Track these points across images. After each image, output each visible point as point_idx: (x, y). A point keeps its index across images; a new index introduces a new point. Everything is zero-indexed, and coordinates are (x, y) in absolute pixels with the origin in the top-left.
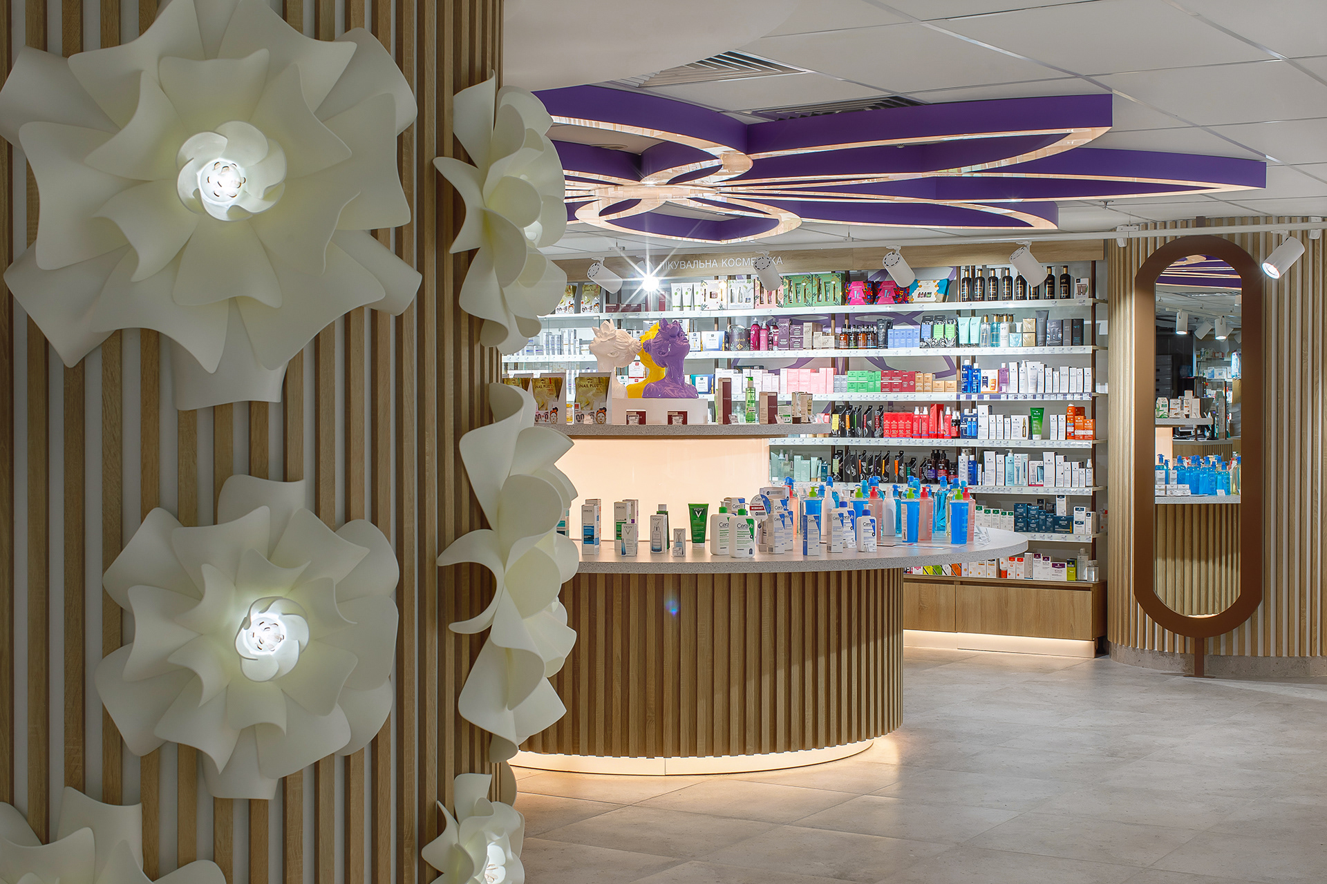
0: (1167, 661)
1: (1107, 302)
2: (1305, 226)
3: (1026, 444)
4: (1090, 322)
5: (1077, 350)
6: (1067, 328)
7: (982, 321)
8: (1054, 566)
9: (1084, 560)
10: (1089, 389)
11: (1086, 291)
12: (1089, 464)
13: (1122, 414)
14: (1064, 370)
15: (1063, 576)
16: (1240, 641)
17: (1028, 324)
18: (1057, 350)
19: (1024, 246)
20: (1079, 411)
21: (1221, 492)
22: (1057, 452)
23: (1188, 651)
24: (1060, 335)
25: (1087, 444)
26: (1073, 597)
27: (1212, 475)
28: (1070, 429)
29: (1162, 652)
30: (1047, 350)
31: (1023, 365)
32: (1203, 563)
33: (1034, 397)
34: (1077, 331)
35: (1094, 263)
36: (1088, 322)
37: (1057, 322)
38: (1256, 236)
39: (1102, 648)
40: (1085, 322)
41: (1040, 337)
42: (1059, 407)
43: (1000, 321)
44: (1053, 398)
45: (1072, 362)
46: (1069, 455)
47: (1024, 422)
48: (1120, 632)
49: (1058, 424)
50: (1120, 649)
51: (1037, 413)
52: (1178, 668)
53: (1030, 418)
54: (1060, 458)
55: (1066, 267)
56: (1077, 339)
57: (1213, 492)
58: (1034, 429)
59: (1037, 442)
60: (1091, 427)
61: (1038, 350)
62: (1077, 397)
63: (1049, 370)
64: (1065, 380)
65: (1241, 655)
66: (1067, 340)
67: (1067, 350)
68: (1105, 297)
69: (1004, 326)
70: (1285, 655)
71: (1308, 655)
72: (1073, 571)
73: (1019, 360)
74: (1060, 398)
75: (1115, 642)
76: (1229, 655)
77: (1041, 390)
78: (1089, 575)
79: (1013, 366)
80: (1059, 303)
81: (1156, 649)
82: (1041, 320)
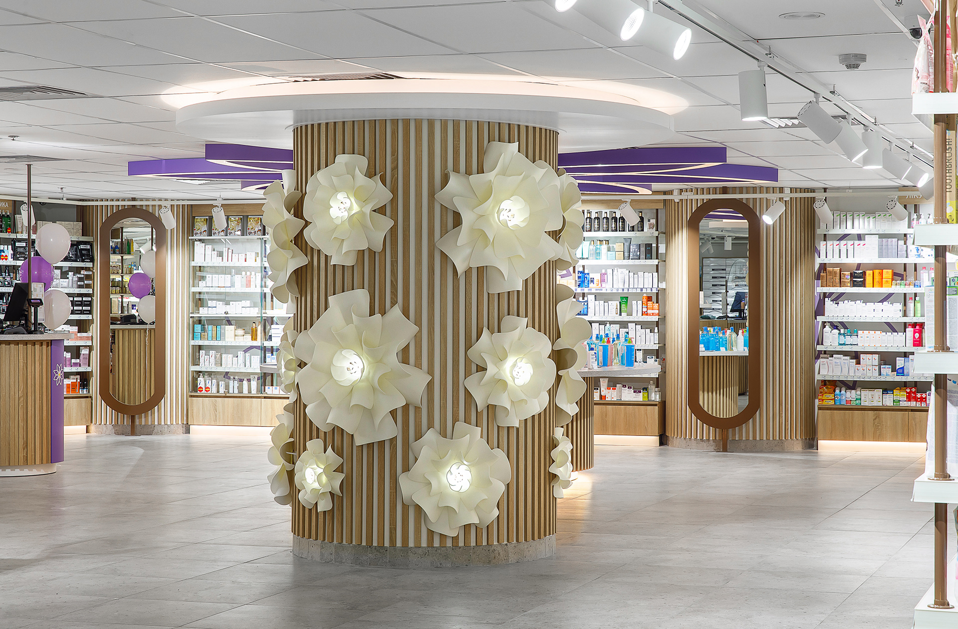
0: (705, 444)
1: (665, 233)
2: (781, 195)
3: (618, 318)
4: (655, 245)
5: (649, 262)
6: (643, 249)
7: (590, 244)
8: (634, 392)
9: (652, 387)
10: (655, 285)
11: (654, 227)
12: (656, 330)
13: (677, 300)
14: (640, 274)
15: (640, 397)
16: (746, 431)
17: (619, 246)
18: (637, 262)
19: (626, 202)
20: (649, 299)
21: (723, 349)
22: (637, 323)
23: (717, 438)
24: (638, 253)
25: (656, 318)
26: (646, 410)
27: (717, 339)
28: (645, 310)
29: (702, 440)
30: (631, 262)
31: (616, 271)
32: (710, 394)
33: (623, 290)
34: (649, 251)
35: (657, 210)
36: (654, 245)
37: (637, 245)
38: (755, 199)
39: (663, 440)
40: (653, 245)
41: (626, 254)
42: (637, 296)
43: (601, 244)
44: (634, 291)
45: (645, 269)
46: (644, 325)
47: (617, 306)
48: (676, 430)
49: (637, 306)
50: (675, 441)
51: (624, 300)
52: (712, 448)
53: (620, 302)
54: (639, 327)
55: (641, 212)
56: (648, 256)
57: (718, 349)
58: (622, 309)
59: (624, 317)
60: (657, 308)
61: (626, 262)
62: (649, 291)
63: (631, 274)
64: (641, 280)
65: (748, 440)
66: (643, 256)
67: (643, 262)
68: (663, 230)
69: (604, 247)
70: (771, 439)
71: (784, 439)
72: (646, 395)
73: (613, 268)
74: (639, 291)
75: (673, 436)
76: (740, 440)
77: (627, 286)
78: (655, 397)
79: (609, 271)
80: (639, 234)
81: (698, 438)
82: (627, 244)
